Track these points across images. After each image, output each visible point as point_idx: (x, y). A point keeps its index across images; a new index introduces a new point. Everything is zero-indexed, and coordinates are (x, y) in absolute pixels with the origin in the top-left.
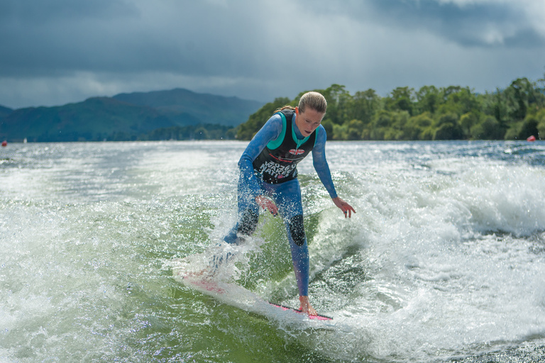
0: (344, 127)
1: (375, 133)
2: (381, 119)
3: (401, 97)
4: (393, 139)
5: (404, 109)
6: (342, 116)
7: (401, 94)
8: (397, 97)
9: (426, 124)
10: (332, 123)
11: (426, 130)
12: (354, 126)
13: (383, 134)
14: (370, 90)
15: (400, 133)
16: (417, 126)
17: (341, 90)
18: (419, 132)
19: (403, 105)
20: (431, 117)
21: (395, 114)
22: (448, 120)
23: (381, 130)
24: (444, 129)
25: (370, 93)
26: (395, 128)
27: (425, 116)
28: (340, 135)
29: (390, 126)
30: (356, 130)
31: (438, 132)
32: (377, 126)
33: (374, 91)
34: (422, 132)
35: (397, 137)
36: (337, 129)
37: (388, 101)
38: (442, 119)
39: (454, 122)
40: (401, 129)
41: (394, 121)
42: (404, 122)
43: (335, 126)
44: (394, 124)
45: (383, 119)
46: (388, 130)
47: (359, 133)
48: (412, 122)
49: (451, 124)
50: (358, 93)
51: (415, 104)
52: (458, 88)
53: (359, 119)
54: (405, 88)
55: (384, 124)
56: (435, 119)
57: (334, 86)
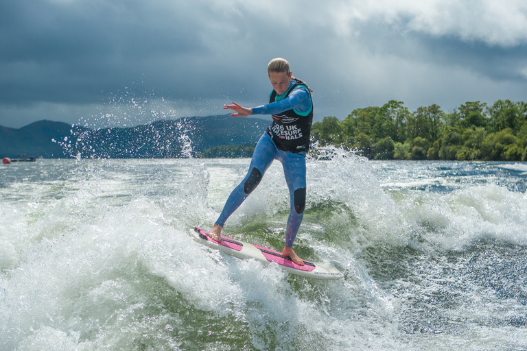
0: (407, 145)
1: (444, 152)
2: (450, 136)
3: (472, 114)
4: (467, 158)
5: (478, 125)
6: (403, 133)
7: (472, 110)
8: (467, 114)
9: (508, 142)
10: (392, 141)
11: (510, 149)
12: (418, 144)
13: (454, 153)
14: (434, 106)
15: (476, 152)
16: (498, 144)
17: (399, 106)
18: (501, 150)
19: (475, 121)
20: (515, 135)
21: (470, 130)
23: (452, 148)
25: (434, 109)
26: (470, 146)
27: (506, 133)
28: (403, 154)
29: (462, 144)
30: (421, 148)
32: (447, 144)
33: (439, 107)
34: (506, 150)
35: (472, 156)
36: (398, 147)
37: (454, 118)
40: (477, 148)
41: (467, 138)
42: (480, 139)
43: (396, 145)
44: (467, 142)
45: (453, 136)
46: (460, 148)
47: (424, 152)
48: (491, 139)
50: (420, 109)
51: (488, 120)
53: (423, 137)
54: (476, 103)
55: (455, 141)
56: (520, 137)
57: (392, 102)
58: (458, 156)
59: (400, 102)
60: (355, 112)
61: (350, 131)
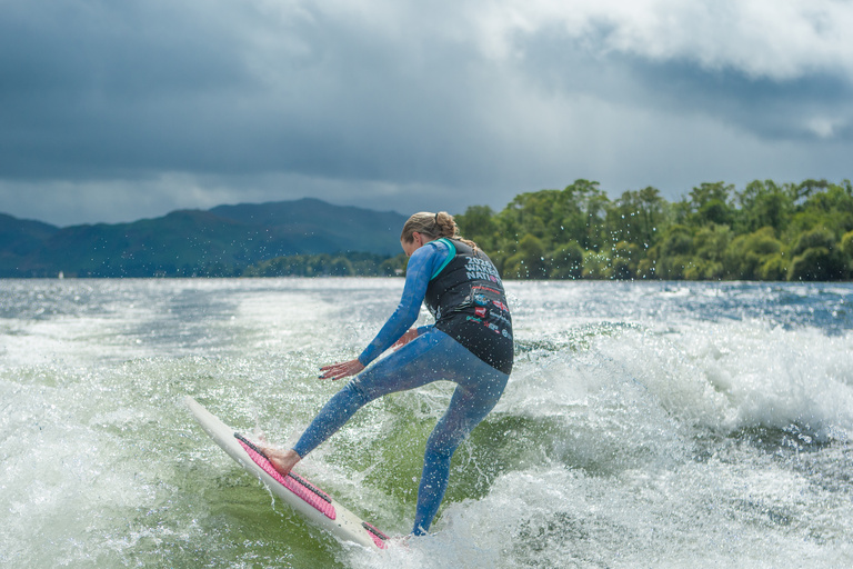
0: (603, 255)
1: (664, 266)
2: (674, 240)
3: (710, 202)
4: (701, 277)
5: (720, 222)
6: (598, 234)
7: (711, 196)
8: (703, 202)
9: (767, 249)
10: (579, 248)
11: (769, 262)
12: (624, 254)
13: (680, 269)
14: (649, 189)
15: (716, 267)
16: (751, 254)
17: (592, 189)
18: (754, 264)
19: (715, 215)
20: (778, 237)
21: (705, 230)
22: (817, 241)
23: (676, 260)
24: (809, 259)
25: (650, 195)
26: (706, 257)
27: (764, 235)
28: (597, 270)
29: (694, 253)
30: (626, 261)
31: (798, 265)
32: (668, 253)
33: (657, 191)
34: (763, 264)
35: (709, 273)
36: (591, 261)
37: (683, 207)
38: (804, 240)
39: (828, 244)
40: (718, 259)
41: (701, 244)
42: (721, 245)
43: (587, 255)
44: (701, 250)
45: (678, 241)
46: (690, 260)
47: (631, 266)
48: (740, 245)
49: (825, 251)
50: (627, 195)
51: (737, 213)
52: (822, 184)
53: (630, 242)
54: (718, 185)
55: (682, 249)
56: (786, 242)
57: (580, 182)
58: (687, 273)
59: (594, 183)
60: (519, 199)
61: (511, 231)
